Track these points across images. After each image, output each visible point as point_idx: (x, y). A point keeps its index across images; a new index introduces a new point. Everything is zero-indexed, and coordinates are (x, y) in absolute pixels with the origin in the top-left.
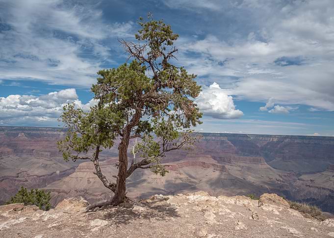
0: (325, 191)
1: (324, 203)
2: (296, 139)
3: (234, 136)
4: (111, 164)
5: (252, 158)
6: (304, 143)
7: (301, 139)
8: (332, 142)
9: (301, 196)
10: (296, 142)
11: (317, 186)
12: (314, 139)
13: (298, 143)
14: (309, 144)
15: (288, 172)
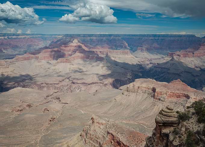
0: (165, 70)
1: (164, 77)
2: (150, 36)
3: (110, 36)
4: (19, 61)
5: (122, 51)
6: (155, 39)
7: (153, 36)
8: (172, 38)
9: (151, 74)
10: (150, 38)
11: (161, 67)
12: (162, 36)
13: (151, 40)
14: (158, 40)
15: (144, 59)
